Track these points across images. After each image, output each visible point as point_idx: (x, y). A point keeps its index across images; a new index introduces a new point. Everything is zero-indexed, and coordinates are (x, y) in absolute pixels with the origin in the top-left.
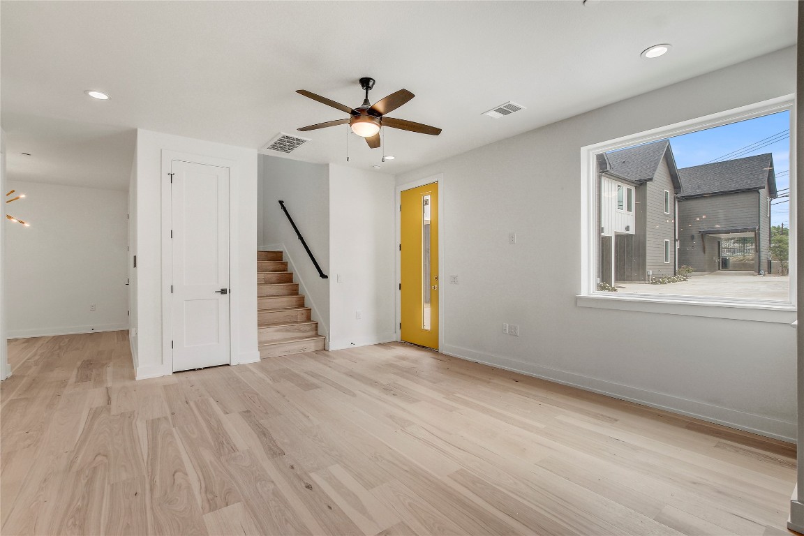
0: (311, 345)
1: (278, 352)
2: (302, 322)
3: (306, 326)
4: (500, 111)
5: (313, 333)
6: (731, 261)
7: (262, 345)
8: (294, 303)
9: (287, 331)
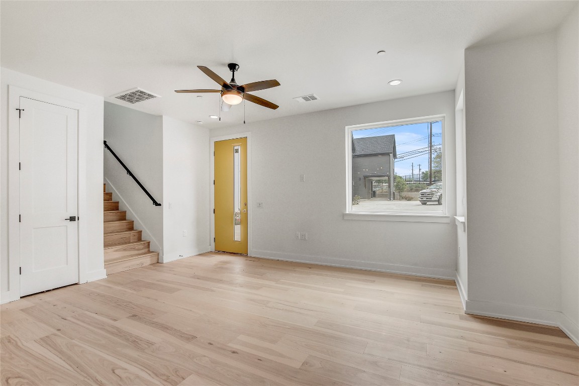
0: (147, 260)
1: (120, 268)
2: (135, 242)
3: (139, 245)
4: (306, 99)
5: (146, 250)
6: (377, 193)
7: (108, 263)
8: (125, 227)
9: (125, 250)
